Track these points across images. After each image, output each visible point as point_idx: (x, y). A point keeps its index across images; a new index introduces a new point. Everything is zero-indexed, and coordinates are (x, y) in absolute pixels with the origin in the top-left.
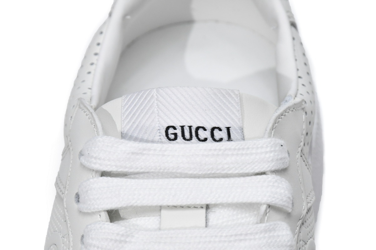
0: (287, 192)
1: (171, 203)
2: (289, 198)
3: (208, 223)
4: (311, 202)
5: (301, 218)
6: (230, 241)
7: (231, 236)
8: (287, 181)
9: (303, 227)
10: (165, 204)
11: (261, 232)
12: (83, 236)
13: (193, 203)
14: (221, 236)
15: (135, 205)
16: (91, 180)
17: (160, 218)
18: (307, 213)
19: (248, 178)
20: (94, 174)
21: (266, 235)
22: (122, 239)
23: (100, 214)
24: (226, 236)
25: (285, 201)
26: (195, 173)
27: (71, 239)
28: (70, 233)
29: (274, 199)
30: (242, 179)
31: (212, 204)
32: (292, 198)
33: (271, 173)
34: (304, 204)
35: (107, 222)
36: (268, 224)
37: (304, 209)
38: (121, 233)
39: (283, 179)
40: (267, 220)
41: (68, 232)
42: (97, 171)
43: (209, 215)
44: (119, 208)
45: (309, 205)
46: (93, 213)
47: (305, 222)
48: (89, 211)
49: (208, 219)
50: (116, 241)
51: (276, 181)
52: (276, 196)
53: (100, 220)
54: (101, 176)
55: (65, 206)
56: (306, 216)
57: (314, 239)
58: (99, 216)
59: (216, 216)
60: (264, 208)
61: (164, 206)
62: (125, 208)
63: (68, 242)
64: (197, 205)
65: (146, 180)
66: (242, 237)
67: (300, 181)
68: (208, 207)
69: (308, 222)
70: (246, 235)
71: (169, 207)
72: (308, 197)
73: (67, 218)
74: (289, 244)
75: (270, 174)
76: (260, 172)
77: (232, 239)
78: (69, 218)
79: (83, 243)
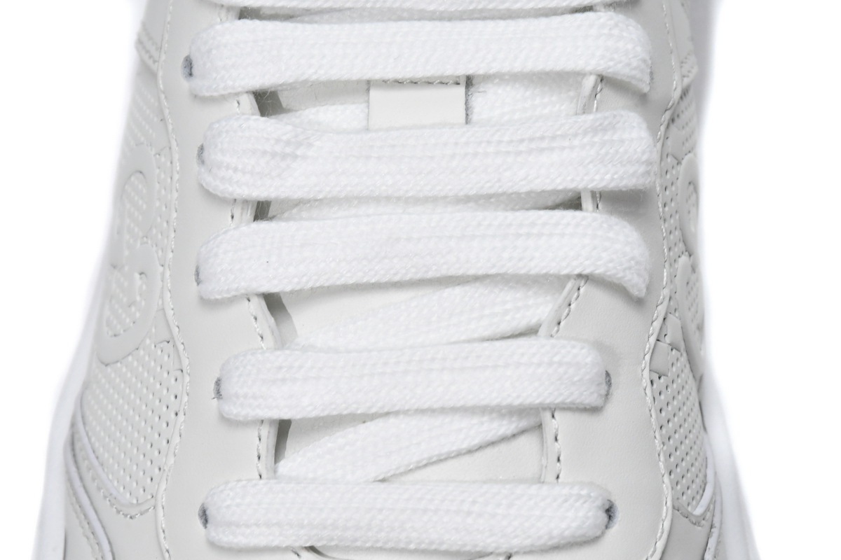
0: (639, 49)
1: (391, 74)
2: (644, 61)
3: (470, 117)
4: (690, 74)
5: (669, 107)
6: (519, 153)
7: (522, 141)
8: (639, 26)
9: (673, 128)
10: (377, 77)
11: (585, 133)
12: (202, 149)
13: (439, 73)
14: (500, 142)
15: (314, 77)
16: (218, 27)
17: (368, 107)
18: (681, 98)
19: (556, 20)
20: (223, 13)
21: (596, 139)
22: (288, 150)
23: (238, 99)
24: (511, 142)
25: (635, 68)
26: (442, 8)
27: (176, 157)
28: (174, 144)
29: (611, 63)
30: (543, 21)
31: (479, 76)
32: (650, 62)
33: (605, 7)
34: (676, 78)
35: (253, 114)
36: (599, 115)
37: (676, 89)
38: (284, 138)
39: (632, 22)
40: (597, 109)
41: (169, 142)
42: (230, 9)
43: (473, 99)
44: (280, 88)
45: (686, 81)
46: (223, 98)
47: (678, 116)
48: (215, 94)
49: (471, 107)
50: (274, 155)
51: (616, 25)
52: (616, 56)
53: (239, 112)
54: (240, 18)
55: (161, 86)
56: (678, 103)
57: (695, 155)
58: (237, 105)
59: (488, 102)
60: (590, 81)
61: (376, 81)
62: (292, 87)
63: (169, 163)
64: (448, 77)
65: (336, 27)
66: (544, 144)
67: (666, 27)
68: (469, 82)
69: (683, 117)
70: (554, 138)
71: (386, 84)
72: (684, 65)
73: (167, 112)
74: (645, 158)
75: (603, 10)
76: (582, 6)
77: (523, 147)
78: (170, 113)
79: (203, 162)
